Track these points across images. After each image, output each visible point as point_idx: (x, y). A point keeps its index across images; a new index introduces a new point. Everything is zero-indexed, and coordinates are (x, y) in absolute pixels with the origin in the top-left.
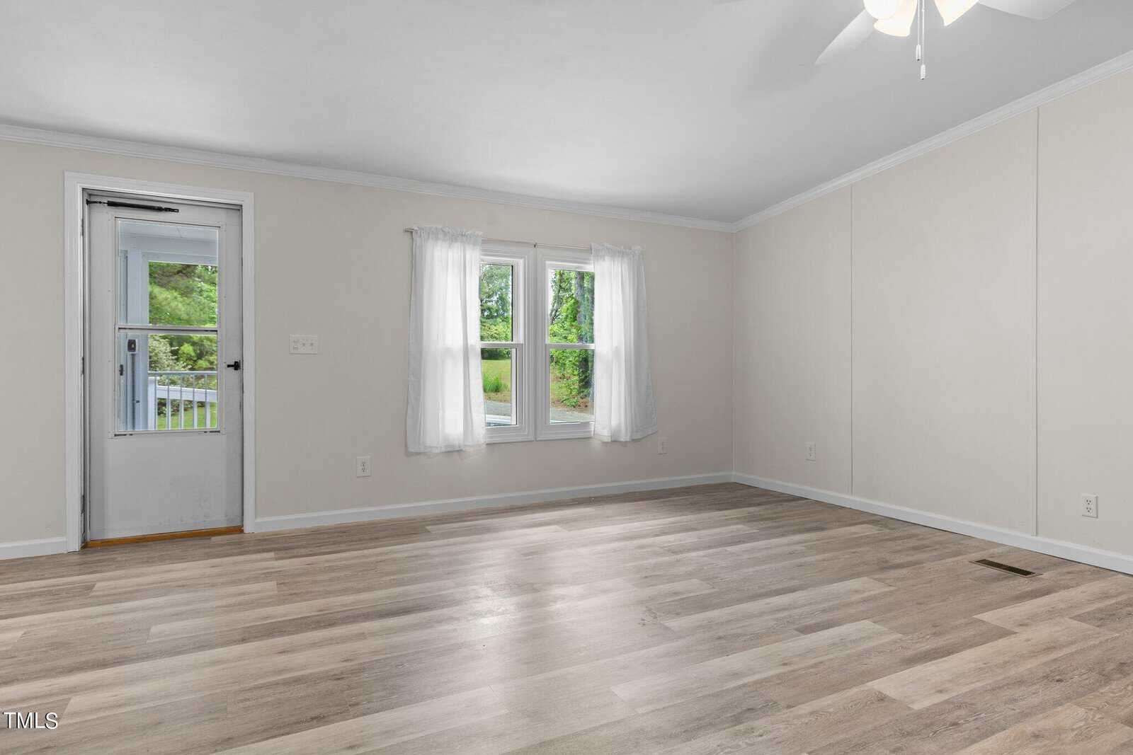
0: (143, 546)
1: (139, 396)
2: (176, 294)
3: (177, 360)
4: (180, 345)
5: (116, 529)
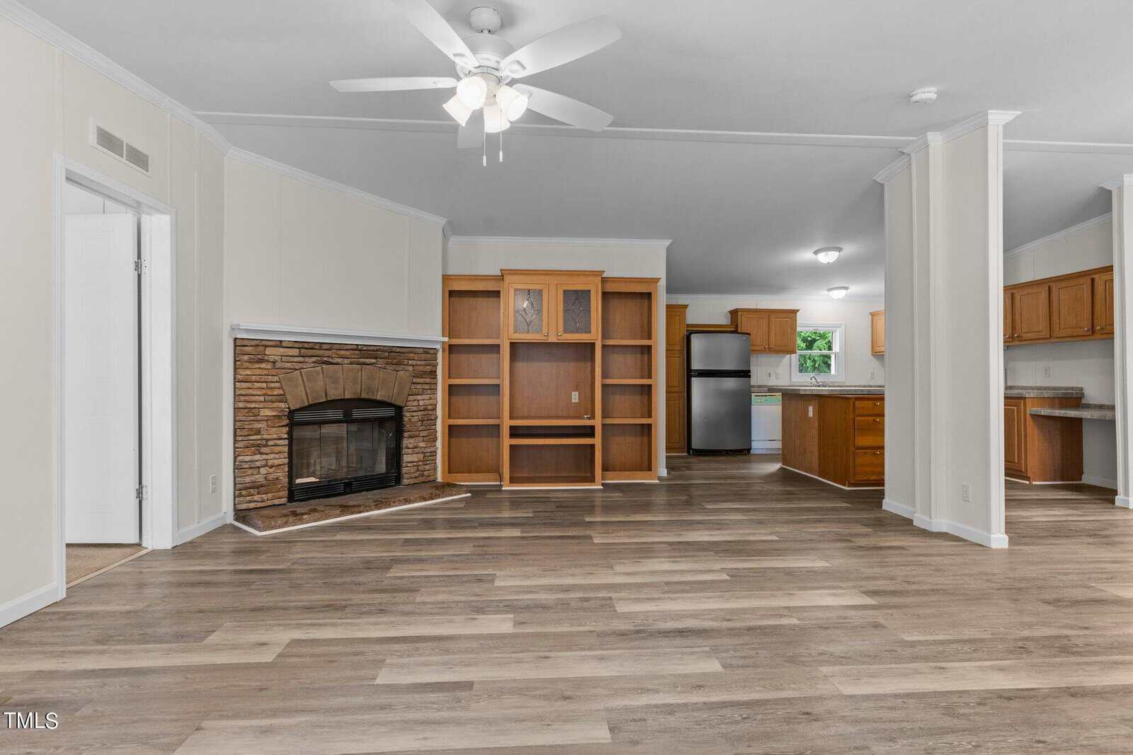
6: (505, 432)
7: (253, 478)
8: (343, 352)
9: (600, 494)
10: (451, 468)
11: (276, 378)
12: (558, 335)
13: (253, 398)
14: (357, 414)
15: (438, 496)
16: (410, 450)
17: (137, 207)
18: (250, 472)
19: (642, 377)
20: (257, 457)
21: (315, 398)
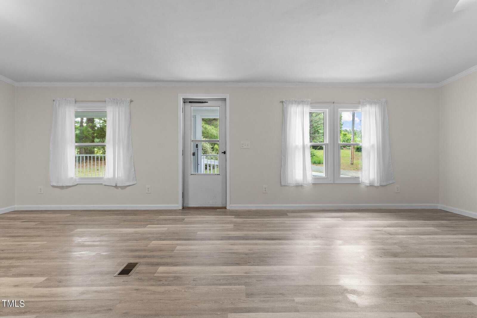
0: (198, 210)
1: (199, 163)
2: (213, 127)
3: (213, 150)
4: (214, 145)
5: (192, 204)
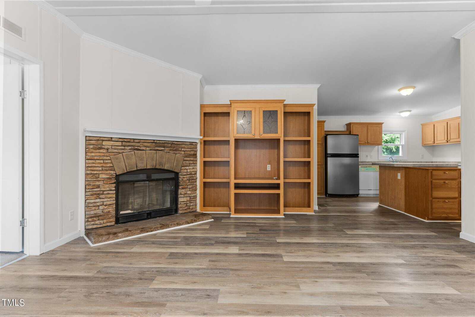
6: (232, 186)
7: (95, 212)
8: (145, 144)
9: (282, 222)
10: (205, 204)
11: (109, 158)
12: (260, 134)
13: (95, 168)
14: (154, 176)
15: (195, 221)
16: (183, 195)
17: (22, 60)
18: (94, 208)
19: (304, 157)
20: (98, 200)
21: (130, 168)
